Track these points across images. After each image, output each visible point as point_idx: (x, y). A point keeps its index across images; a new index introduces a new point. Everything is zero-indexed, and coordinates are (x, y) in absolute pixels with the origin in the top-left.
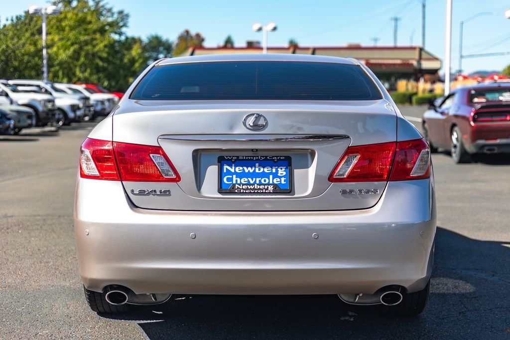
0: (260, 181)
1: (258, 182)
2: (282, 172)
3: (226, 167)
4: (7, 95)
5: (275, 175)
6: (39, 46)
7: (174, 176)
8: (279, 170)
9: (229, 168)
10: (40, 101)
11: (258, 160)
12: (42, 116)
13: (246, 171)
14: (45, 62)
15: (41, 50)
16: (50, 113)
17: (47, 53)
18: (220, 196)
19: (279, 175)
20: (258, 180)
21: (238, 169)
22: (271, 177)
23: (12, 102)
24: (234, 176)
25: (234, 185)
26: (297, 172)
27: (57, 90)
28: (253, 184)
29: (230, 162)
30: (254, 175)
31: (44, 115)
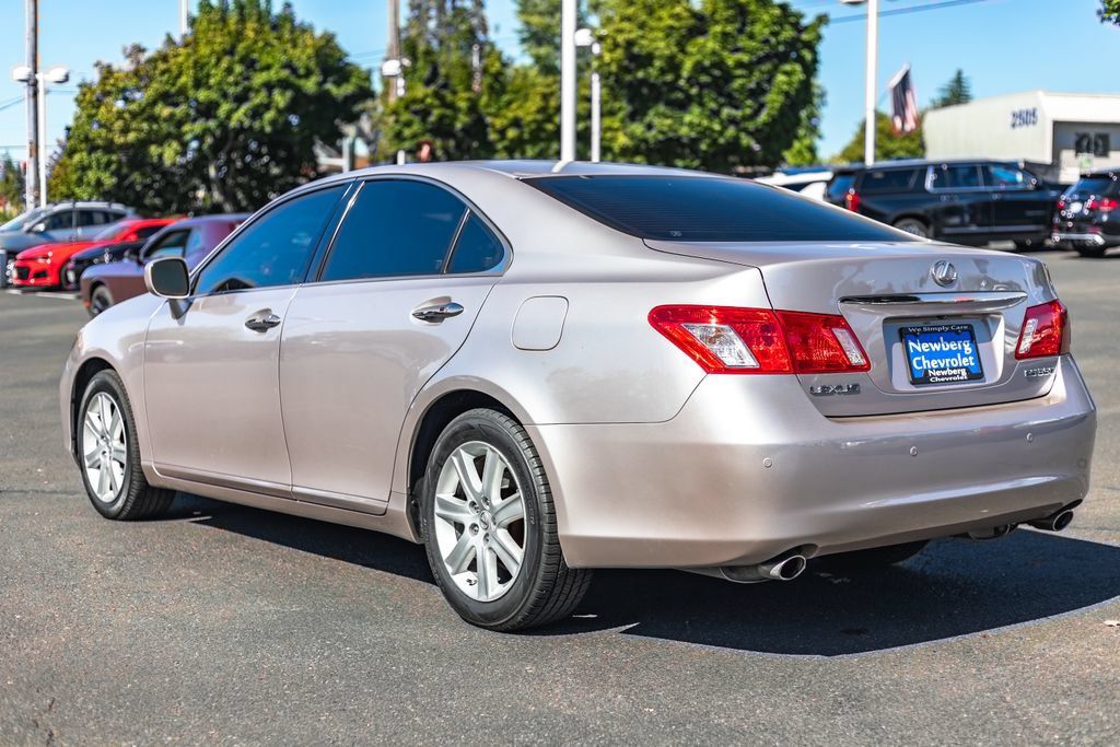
1: (948, 365)
3: (911, 344)
7: (863, 362)
9: (915, 345)
11: (942, 331)
13: (933, 349)
18: (913, 389)
20: (948, 360)
21: (925, 347)
22: (959, 355)
25: (926, 371)
26: (981, 346)
28: (945, 369)
29: (915, 337)
30: (941, 355)
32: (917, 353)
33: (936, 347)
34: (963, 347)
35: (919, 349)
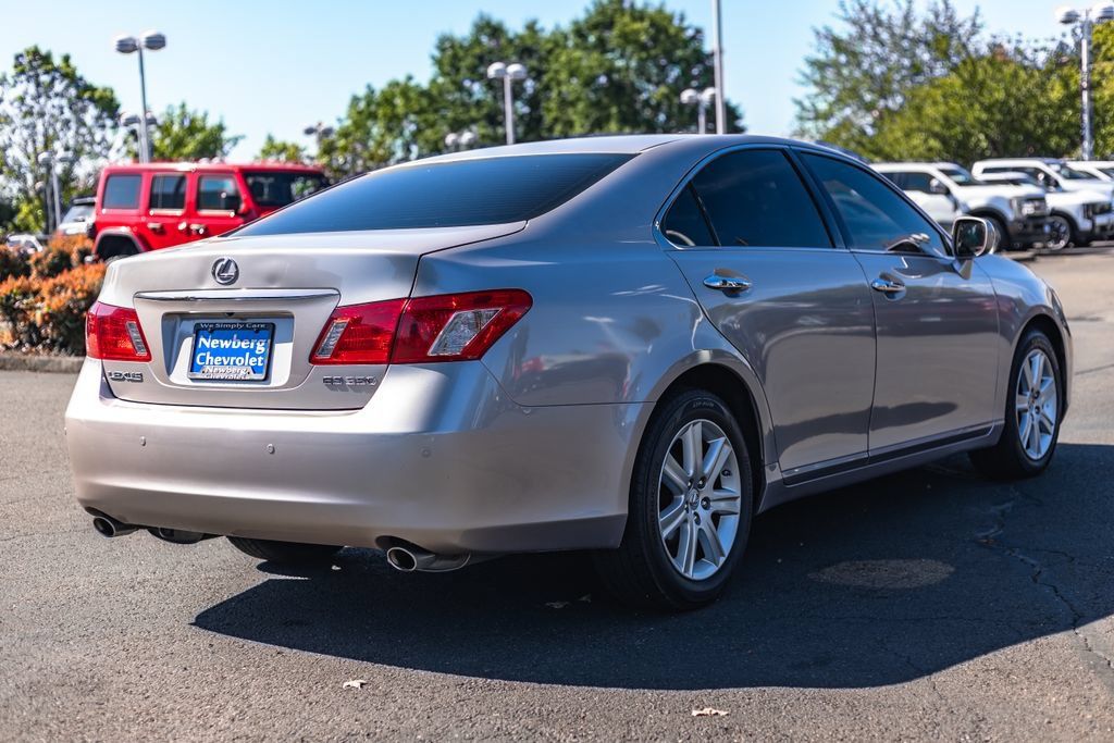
0: (235, 361)
2: (261, 348)
3: (202, 339)
4: (948, 192)
5: (253, 353)
6: (1073, 88)
8: (258, 344)
10: (1010, 201)
12: (1014, 229)
13: (222, 346)
14: (1086, 118)
15: (1078, 94)
16: (1031, 224)
17: (1091, 99)
19: (257, 352)
20: (233, 359)
21: (214, 343)
22: (248, 354)
23: (956, 205)
24: (208, 353)
27: (1073, 176)
31: (1019, 227)
32: (204, 349)
33: (225, 344)
34: (255, 346)
35: (207, 345)
